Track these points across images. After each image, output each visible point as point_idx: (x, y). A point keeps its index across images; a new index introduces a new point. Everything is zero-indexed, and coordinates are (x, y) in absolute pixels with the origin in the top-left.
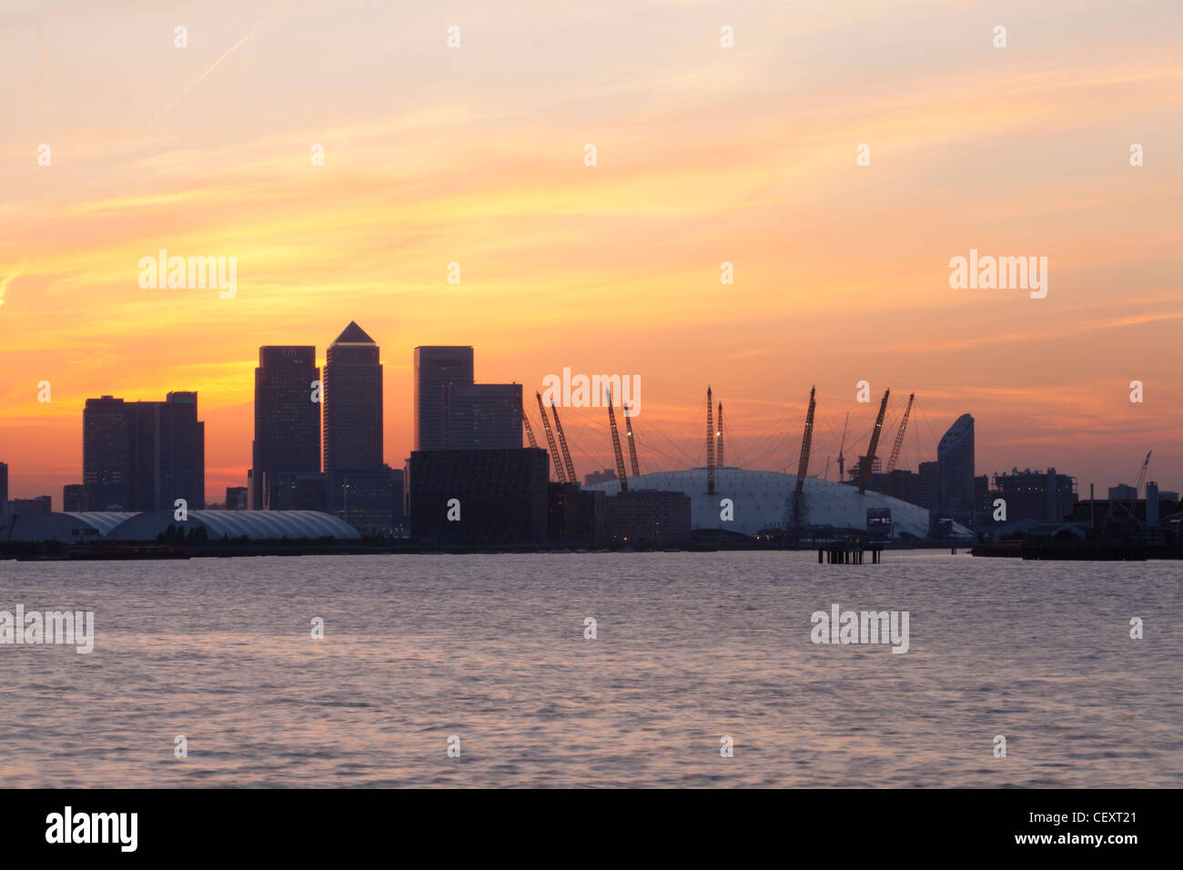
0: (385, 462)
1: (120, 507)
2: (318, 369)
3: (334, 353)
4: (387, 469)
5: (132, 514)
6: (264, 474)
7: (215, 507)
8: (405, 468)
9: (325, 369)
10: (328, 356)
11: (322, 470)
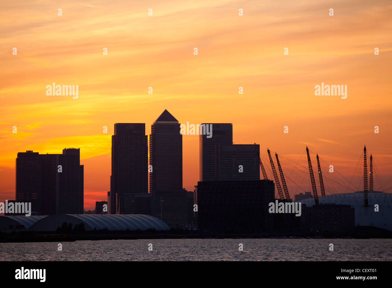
0: (184, 187)
1: (37, 213)
2: (147, 136)
3: (155, 127)
4: (185, 191)
5: (43, 217)
6: (117, 194)
7: (89, 212)
8: (195, 191)
9: (150, 136)
10: (152, 129)
11: (149, 192)
